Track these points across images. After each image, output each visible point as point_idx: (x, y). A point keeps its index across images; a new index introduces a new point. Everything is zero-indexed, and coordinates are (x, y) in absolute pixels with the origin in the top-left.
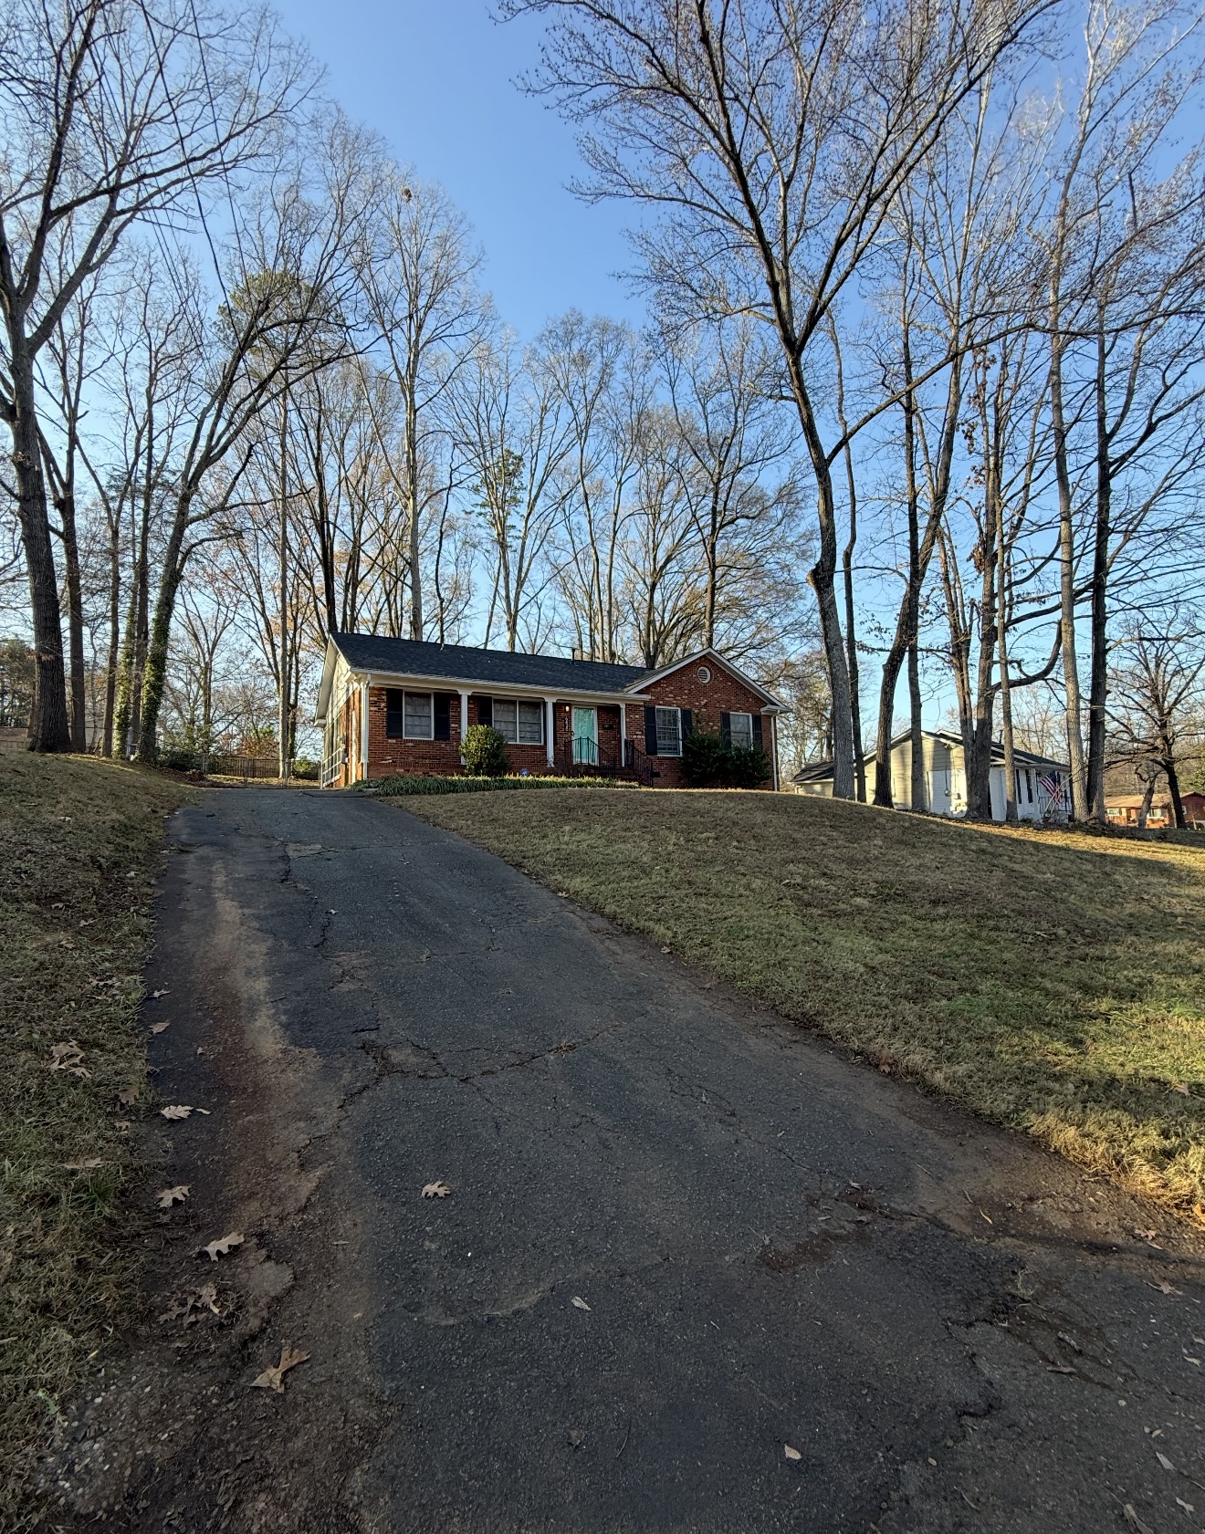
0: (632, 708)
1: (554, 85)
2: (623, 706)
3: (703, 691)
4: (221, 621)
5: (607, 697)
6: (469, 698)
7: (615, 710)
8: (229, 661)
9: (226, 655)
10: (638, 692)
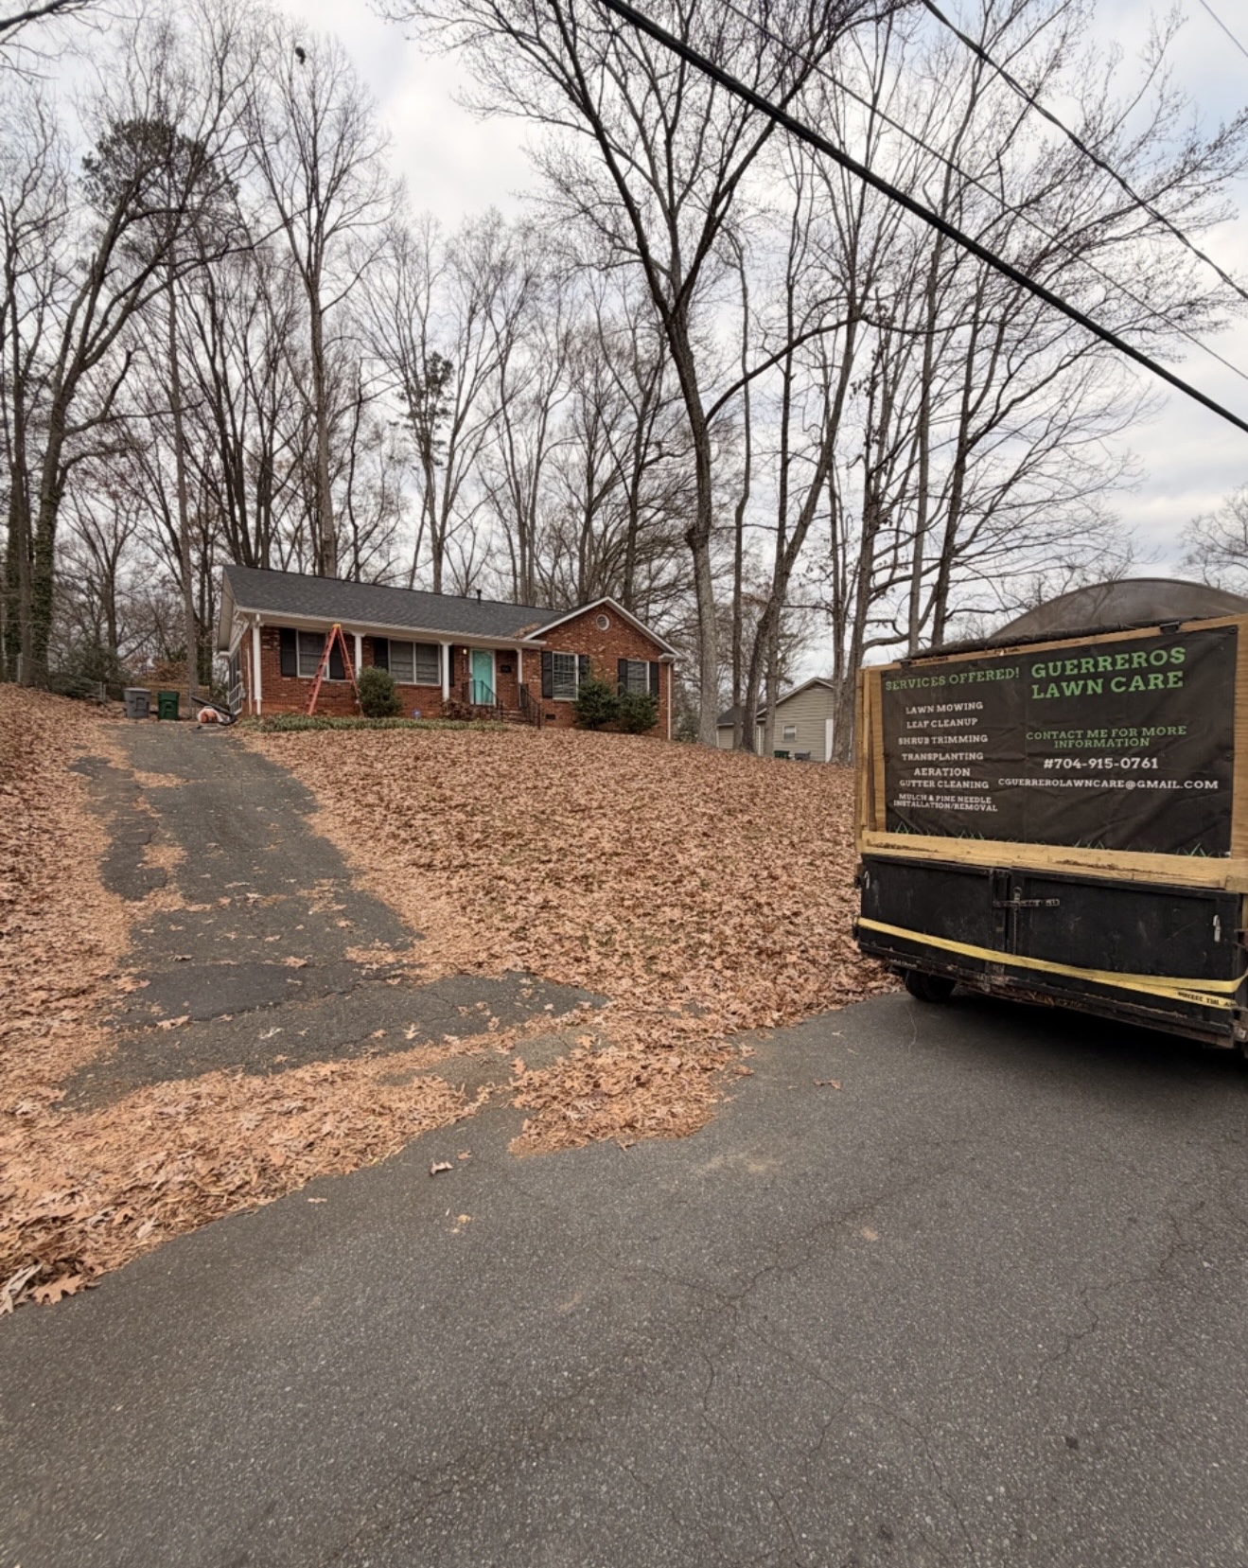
0: (529, 652)
1: (413, 14)
2: (520, 652)
3: (602, 638)
4: (120, 527)
5: (506, 641)
6: (364, 640)
7: (511, 655)
8: (135, 573)
9: (132, 564)
10: (536, 638)
